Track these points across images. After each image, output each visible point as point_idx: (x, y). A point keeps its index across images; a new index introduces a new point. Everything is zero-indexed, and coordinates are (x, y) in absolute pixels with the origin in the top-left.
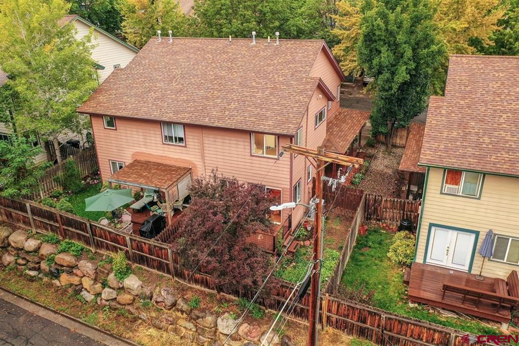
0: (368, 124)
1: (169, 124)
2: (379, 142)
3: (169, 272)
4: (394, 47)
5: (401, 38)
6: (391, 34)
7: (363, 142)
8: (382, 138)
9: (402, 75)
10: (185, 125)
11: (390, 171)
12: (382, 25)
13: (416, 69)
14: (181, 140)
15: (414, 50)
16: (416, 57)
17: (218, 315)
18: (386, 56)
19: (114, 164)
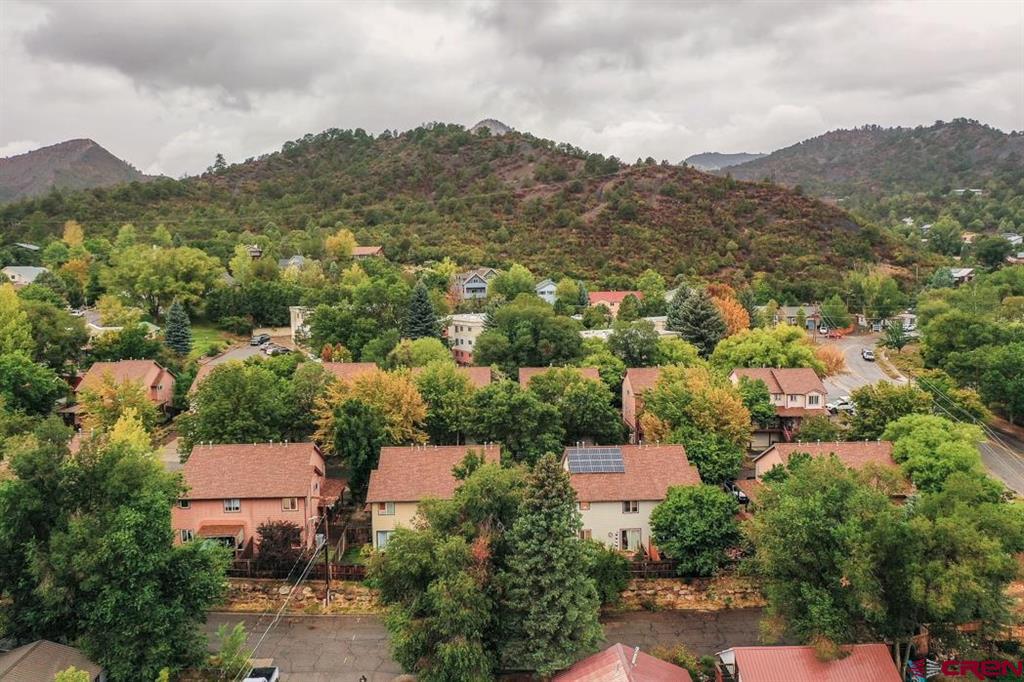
0: (347, 489)
1: (229, 500)
2: (356, 501)
3: (246, 576)
4: (356, 440)
5: (359, 434)
6: (353, 432)
7: (345, 503)
8: (358, 498)
9: (363, 456)
10: (241, 499)
11: (365, 519)
12: (347, 428)
13: (372, 450)
14: (237, 508)
15: (369, 440)
16: (369, 444)
17: (279, 588)
18: (351, 445)
19: (184, 531)
